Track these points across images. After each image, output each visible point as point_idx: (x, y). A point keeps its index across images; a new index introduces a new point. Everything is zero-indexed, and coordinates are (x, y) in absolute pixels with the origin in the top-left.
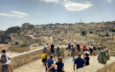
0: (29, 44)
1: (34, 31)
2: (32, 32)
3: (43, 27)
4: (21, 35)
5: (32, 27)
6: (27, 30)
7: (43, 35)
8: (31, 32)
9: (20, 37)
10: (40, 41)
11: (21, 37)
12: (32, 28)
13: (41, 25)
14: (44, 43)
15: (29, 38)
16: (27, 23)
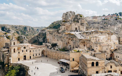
0: (72, 46)
1: (82, 24)
2: (79, 27)
3: (104, 19)
4: (60, 31)
5: (79, 17)
6: (71, 23)
7: (97, 32)
8: (77, 26)
9: (58, 34)
10: (90, 42)
11: (61, 35)
12: (79, 19)
13: (100, 16)
14: (97, 47)
15: (72, 36)
16: (71, 12)
